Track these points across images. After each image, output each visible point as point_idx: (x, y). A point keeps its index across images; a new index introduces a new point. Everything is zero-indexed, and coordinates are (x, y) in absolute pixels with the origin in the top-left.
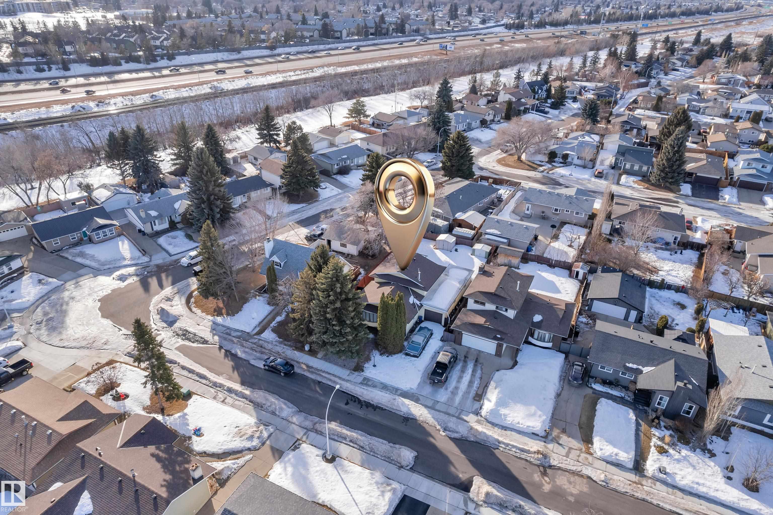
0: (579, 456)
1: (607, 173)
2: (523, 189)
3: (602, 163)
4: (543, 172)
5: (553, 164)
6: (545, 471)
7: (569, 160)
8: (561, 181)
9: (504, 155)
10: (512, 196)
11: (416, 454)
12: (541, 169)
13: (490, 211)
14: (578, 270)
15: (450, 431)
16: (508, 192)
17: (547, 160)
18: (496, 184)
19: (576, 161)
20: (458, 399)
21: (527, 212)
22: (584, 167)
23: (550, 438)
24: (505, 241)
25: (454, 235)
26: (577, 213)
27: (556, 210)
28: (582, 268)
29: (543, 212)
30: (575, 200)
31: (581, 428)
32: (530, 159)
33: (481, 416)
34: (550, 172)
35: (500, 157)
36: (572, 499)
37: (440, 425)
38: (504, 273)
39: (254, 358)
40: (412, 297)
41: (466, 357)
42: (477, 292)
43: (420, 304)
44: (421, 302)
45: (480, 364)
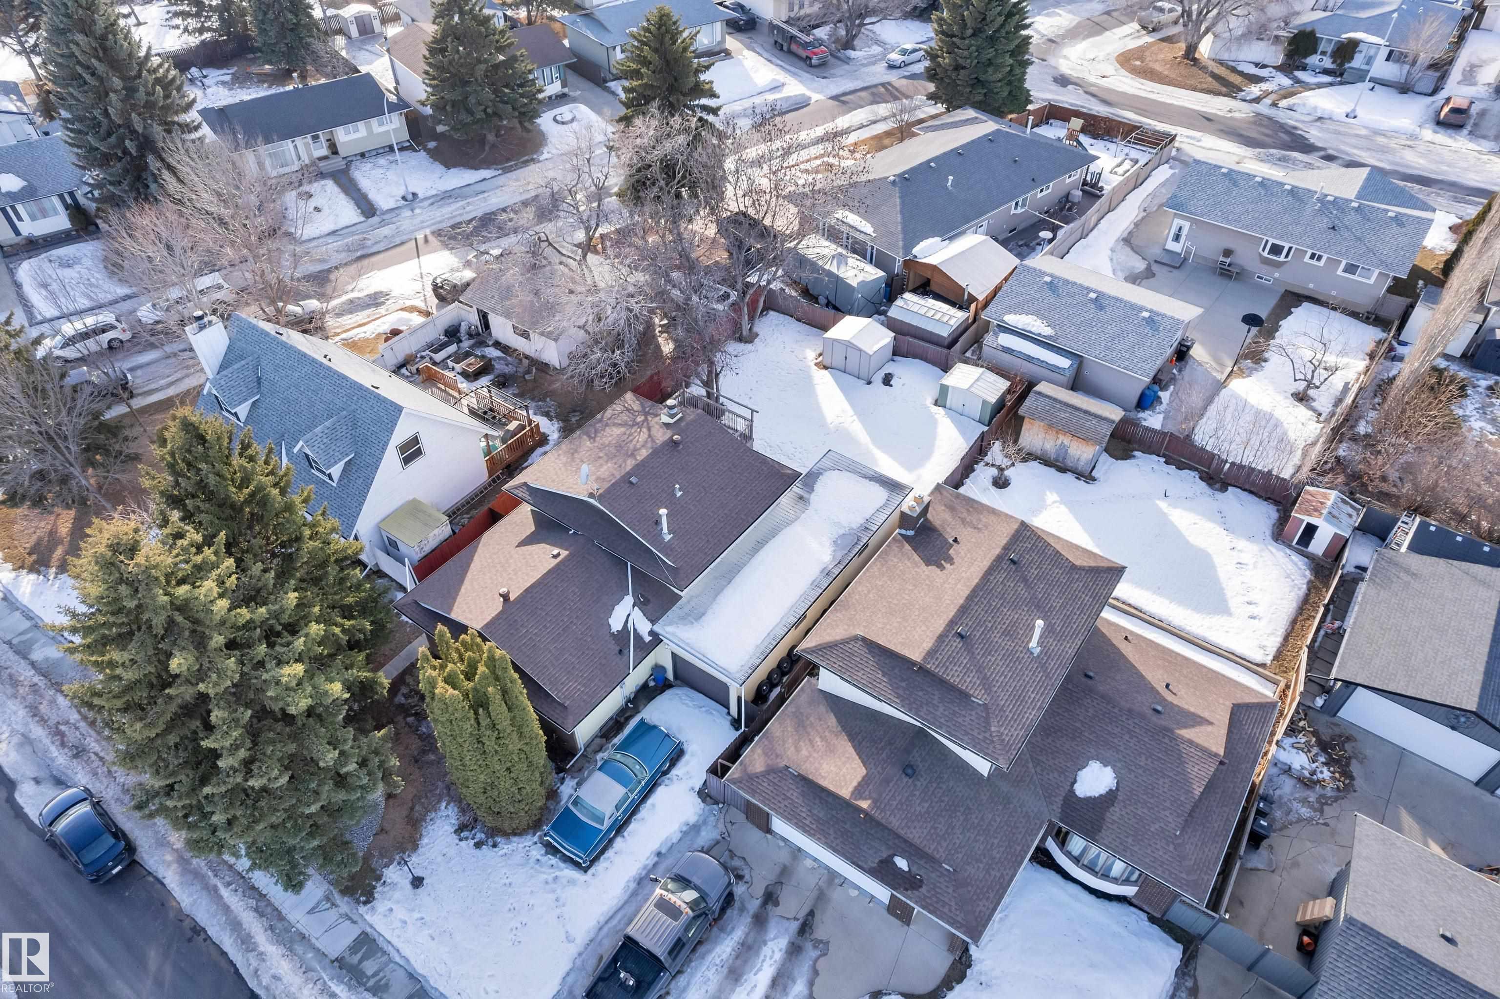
1: (1483, 114)
2: (1180, 160)
3: (1469, 77)
4: (1257, 100)
5: (1299, 74)
7: (1357, 62)
8: (1314, 135)
9: (1148, 39)
10: (1137, 182)
12: (1255, 90)
13: (1046, 234)
14: (1314, 521)
16: (1127, 165)
17: (1280, 59)
18: (1095, 136)
19: (1382, 68)
21: (1172, 246)
22: (1404, 88)
24: (1064, 363)
25: (892, 325)
26: (1351, 269)
27: (1276, 250)
28: (1332, 517)
29: (1227, 253)
30: (1351, 219)
32: (1225, 56)
34: (1283, 103)
35: (1132, 44)
38: (997, 551)
39: (42, 774)
40: (629, 600)
41: (770, 898)
42: (856, 638)
43: (652, 633)
44: (657, 628)
45: (817, 943)
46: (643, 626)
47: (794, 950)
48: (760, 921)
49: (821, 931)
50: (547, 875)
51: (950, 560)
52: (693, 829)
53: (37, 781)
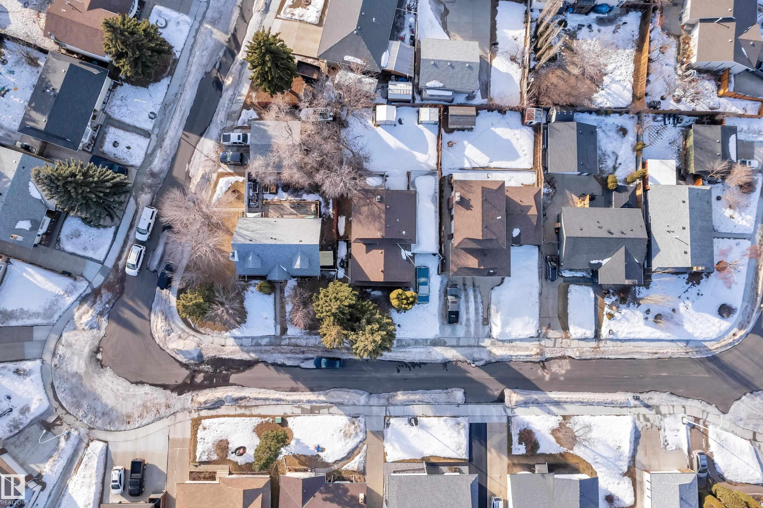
0: (561, 343)
6: (544, 364)
11: (463, 390)
15: (477, 361)
20: (472, 329)
23: (541, 336)
31: (559, 318)
33: (493, 338)
36: (562, 378)
37: (469, 359)
38: (481, 199)
39: (302, 361)
40: (403, 250)
41: (464, 285)
42: (465, 239)
43: (412, 254)
44: (412, 252)
45: (477, 287)
46: (409, 254)
47: (474, 291)
48: (465, 290)
49: (477, 285)
50: (422, 308)
51: (472, 206)
52: (442, 282)
53: (303, 362)
